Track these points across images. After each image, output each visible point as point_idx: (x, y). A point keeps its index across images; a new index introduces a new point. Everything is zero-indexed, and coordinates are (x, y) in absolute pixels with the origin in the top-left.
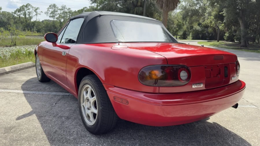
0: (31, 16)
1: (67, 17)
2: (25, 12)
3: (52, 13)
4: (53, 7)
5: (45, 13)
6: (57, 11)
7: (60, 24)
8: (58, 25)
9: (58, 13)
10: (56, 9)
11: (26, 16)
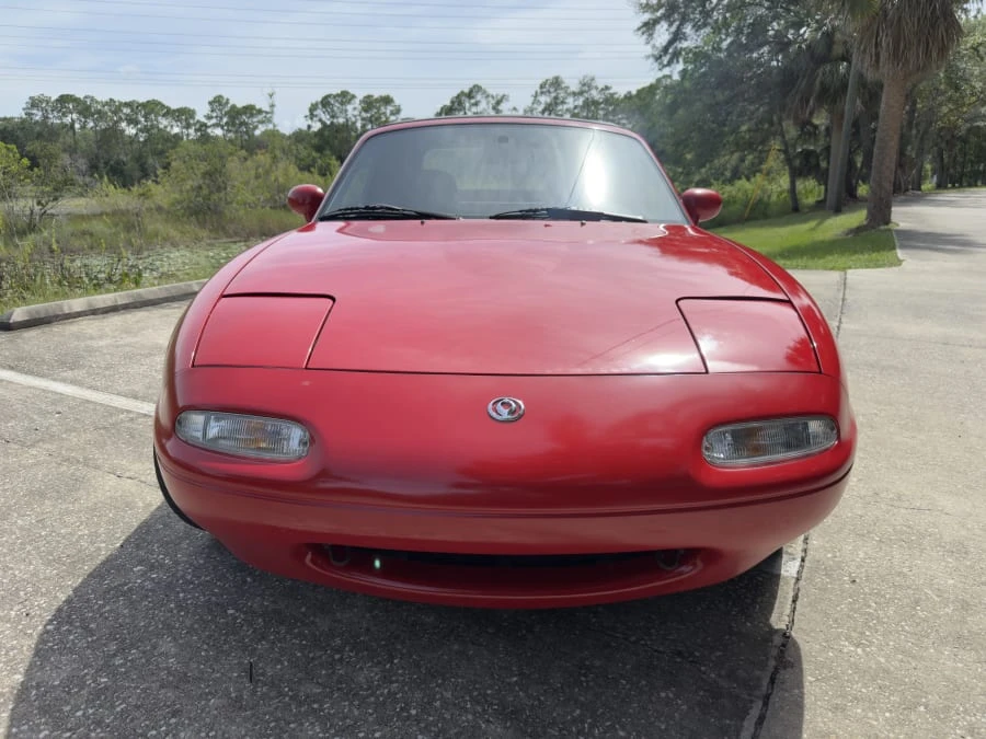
3: (549, 108)
4: (552, 90)
6: (563, 102)
9: (565, 107)
10: (562, 94)
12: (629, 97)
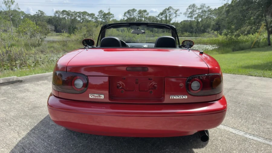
0: (171, 18)
1: (205, 16)
2: (166, 15)
3: (191, 13)
4: (192, 8)
5: (184, 14)
6: (195, 11)
7: (196, 24)
8: (195, 24)
9: (196, 12)
10: (195, 9)
11: (166, 18)
12: (215, 10)
